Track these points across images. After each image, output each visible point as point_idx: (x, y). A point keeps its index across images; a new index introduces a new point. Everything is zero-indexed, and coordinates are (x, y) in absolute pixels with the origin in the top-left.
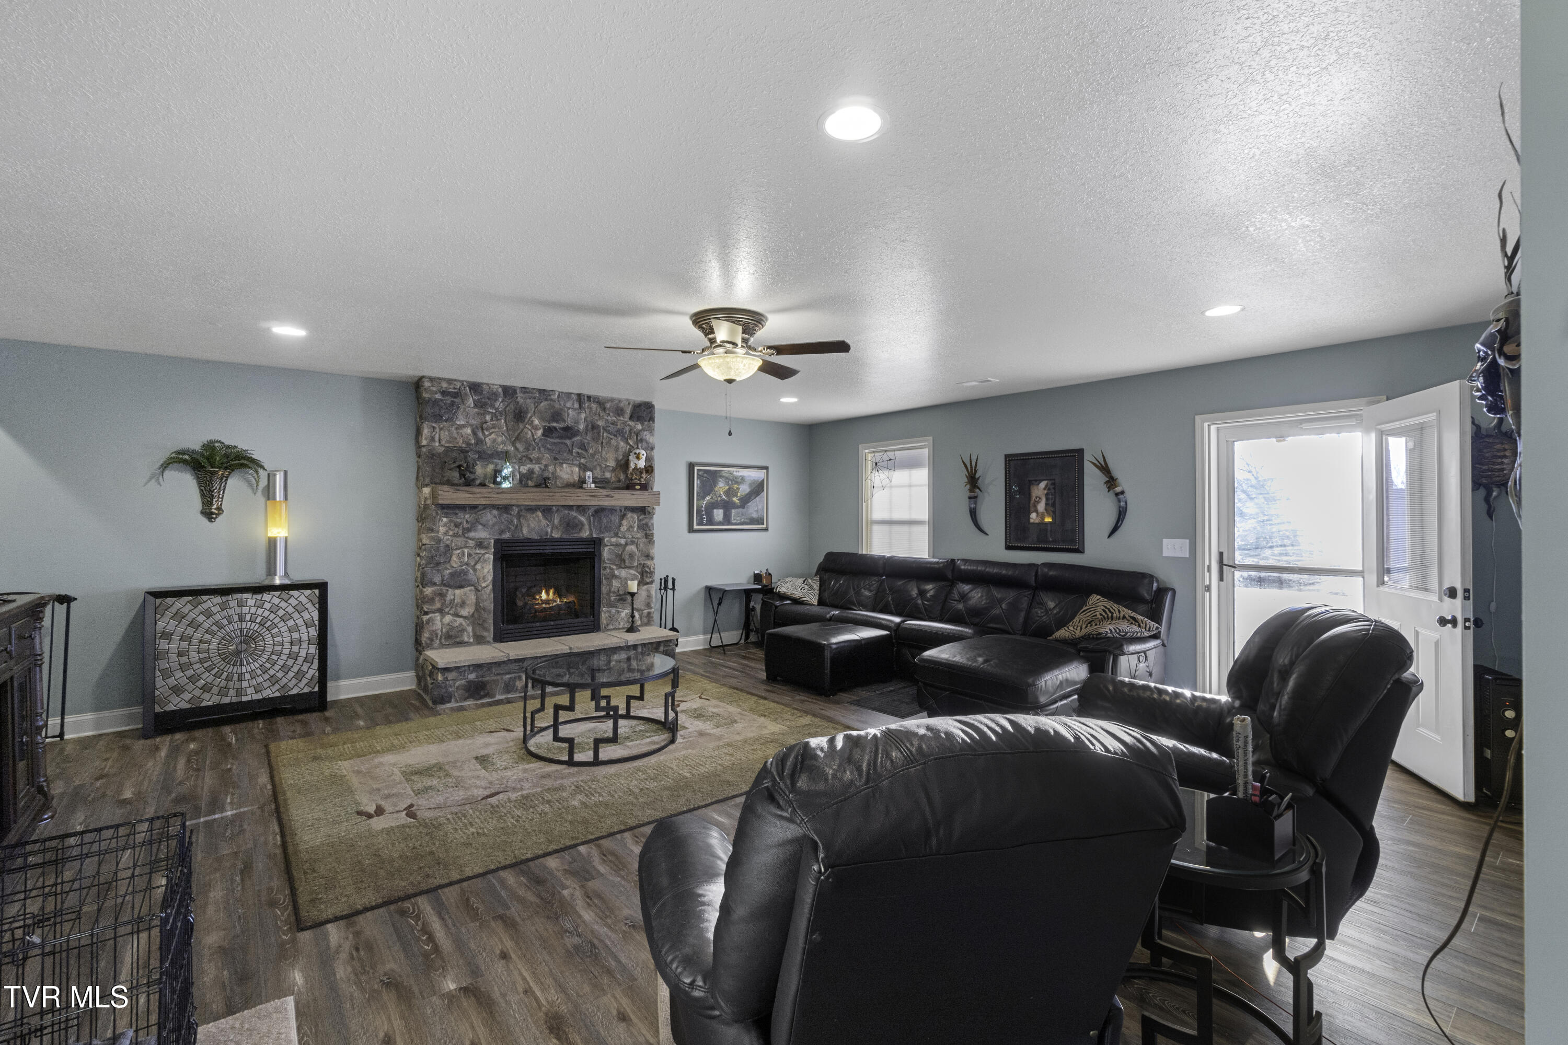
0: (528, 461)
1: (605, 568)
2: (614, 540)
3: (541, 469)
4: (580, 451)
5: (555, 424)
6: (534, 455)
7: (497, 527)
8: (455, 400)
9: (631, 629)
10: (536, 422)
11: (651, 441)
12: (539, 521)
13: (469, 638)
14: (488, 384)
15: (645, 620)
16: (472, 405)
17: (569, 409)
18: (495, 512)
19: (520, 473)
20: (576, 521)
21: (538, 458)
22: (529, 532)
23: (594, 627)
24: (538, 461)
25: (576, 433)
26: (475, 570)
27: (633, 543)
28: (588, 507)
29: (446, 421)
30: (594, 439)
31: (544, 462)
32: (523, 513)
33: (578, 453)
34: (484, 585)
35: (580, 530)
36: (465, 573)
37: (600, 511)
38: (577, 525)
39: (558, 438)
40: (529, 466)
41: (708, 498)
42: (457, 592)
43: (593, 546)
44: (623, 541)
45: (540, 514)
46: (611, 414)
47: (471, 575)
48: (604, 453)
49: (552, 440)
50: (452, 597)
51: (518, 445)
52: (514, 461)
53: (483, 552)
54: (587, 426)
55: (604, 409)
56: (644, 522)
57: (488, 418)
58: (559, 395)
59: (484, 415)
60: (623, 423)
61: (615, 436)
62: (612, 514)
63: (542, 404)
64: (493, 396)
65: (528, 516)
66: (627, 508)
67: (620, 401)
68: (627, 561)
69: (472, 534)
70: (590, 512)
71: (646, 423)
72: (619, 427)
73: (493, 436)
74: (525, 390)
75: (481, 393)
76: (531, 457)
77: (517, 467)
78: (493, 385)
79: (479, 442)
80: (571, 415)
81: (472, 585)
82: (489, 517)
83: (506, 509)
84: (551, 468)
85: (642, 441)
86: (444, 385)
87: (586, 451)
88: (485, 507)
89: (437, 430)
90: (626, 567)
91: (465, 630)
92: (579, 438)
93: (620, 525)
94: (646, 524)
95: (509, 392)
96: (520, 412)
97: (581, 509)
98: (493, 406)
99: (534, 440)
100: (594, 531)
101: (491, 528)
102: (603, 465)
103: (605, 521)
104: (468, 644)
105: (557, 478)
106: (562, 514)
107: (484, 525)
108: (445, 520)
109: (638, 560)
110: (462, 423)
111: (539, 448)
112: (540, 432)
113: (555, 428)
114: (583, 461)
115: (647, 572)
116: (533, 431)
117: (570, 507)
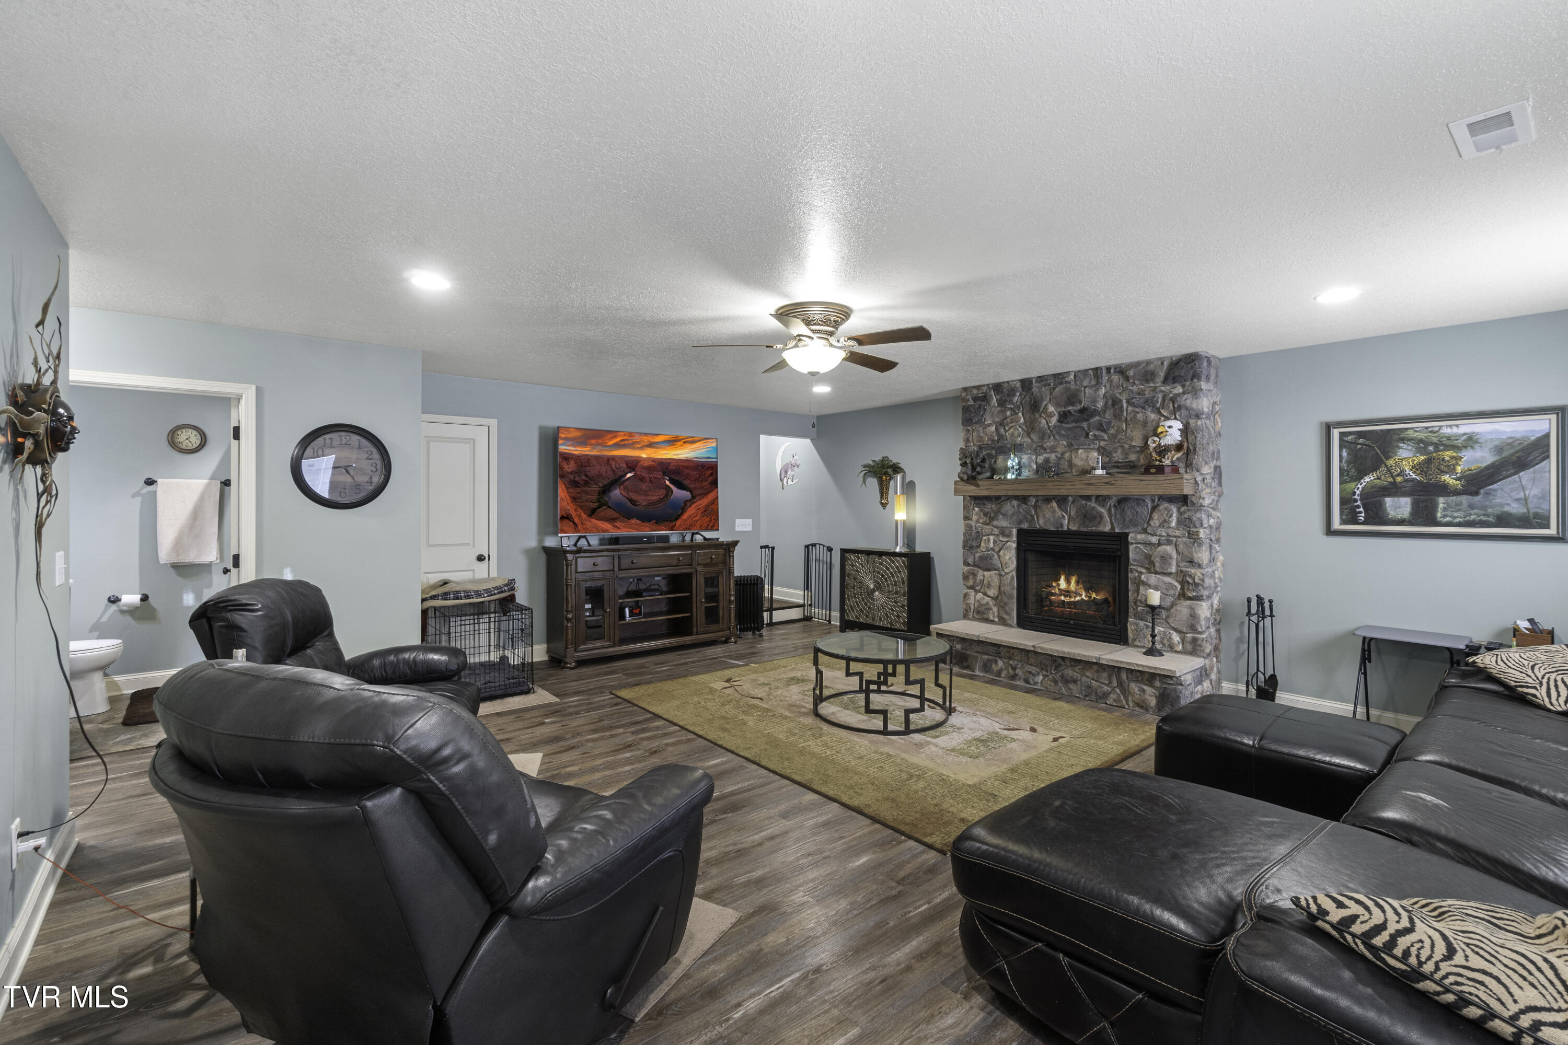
0: (1043, 451)
1: (1131, 572)
2: (1141, 537)
3: (1057, 457)
4: (1097, 433)
5: (1070, 408)
6: (1049, 443)
7: (1015, 517)
8: (983, 403)
9: (1151, 652)
10: (1051, 409)
11: (1194, 406)
12: (1054, 512)
13: (994, 617)
14: (1008, 382)
15: (1189, 647)
16: (996, 405)
17: (1085, 387)
18: (1015, 503)
19: (1036, 463)
20: (1095, 513)
21: (1053, 446)
22: (1045, 523)
23: (1120, 638)
24: (1053, 450)
25: (1095, 413)
26: (999, 556)
27: (1169, 542)
28: (1108, 497)
29: (976, 423)
30: (1115, 417)
31: (1059, 450)
32: (1039, 503)
33: (1095, 435)
34: (1006, 571)
35: (1099, 523)
36: (991, 557)
37: (1123, 501)
38: (1095, 517)
39: (1073, 422)
40: (1045, 455)
41: (1367, 479)
42: (986, 573)
43: (1119, 543)
44: (1154, 540)
45: (1054, 504)
46: (1137, 382)
47: (996, 561)
48: (1129, 431)
49: (1067, 426)
50: (982, 578)
51: (1033, 436)
52: (1030, 452)
53: (1005, 539)
54: (1106, 404)
55: (1127, 379)
56: (1186, 516)
57: (1008, 413)
58: (1075, 376)
59: (1004, 412)
60: (1153, 390)
61: (1143, 408)
62: (1138, 504)
63: (1057, 389)
64: (1012, 391)
65: (1043, 506)
66: (1161, 498)
67: (1148, 363)
68: (1157, 565)
69: (995, 523)
70: (1112, 502)
71: (1188, 383)
72: (1148, 396)
73: (1012, 430)
74: (1040, 379)
75: (1002, 392)
76: (1045, 446)
77: (1034, 457)
78: (1013, 381)
79: (1001, 437)
80: (1087, 394)
81: (995, 570)
82: (1009, 507)
83: (1024, 499)
84: (1067, 456)
85: (1180, 407)
86: (975, 391)
87: (1105, 431)
88: (1009, 498)
89: (971, 432)
90: (1156, 573)
91: (991, 609)
92: (1097, 418)
93: (1151, 518)
94: (1190, 519)
95: (1026, 384)
96: (1035, 402)
97: (1101, 499)
98: (1011, 402)
99: (1049, 427)
100: (1115, 525)
101: (1011, 518)
102: (1126, 446)
103: (1129, 513)
104: (992, 622)
105: (1071, 464)
106: (1078, 505)
107: (1004, 515)
108: (977, 509)
109: (1178, 566)
110: (989, 422)
111: (1054, 437)
112: (1054, 420)
113: (1069, 412)
114: (1102, 443)
115: (1188, 582)
116: (1047, 419)
117: (1088, 498)
